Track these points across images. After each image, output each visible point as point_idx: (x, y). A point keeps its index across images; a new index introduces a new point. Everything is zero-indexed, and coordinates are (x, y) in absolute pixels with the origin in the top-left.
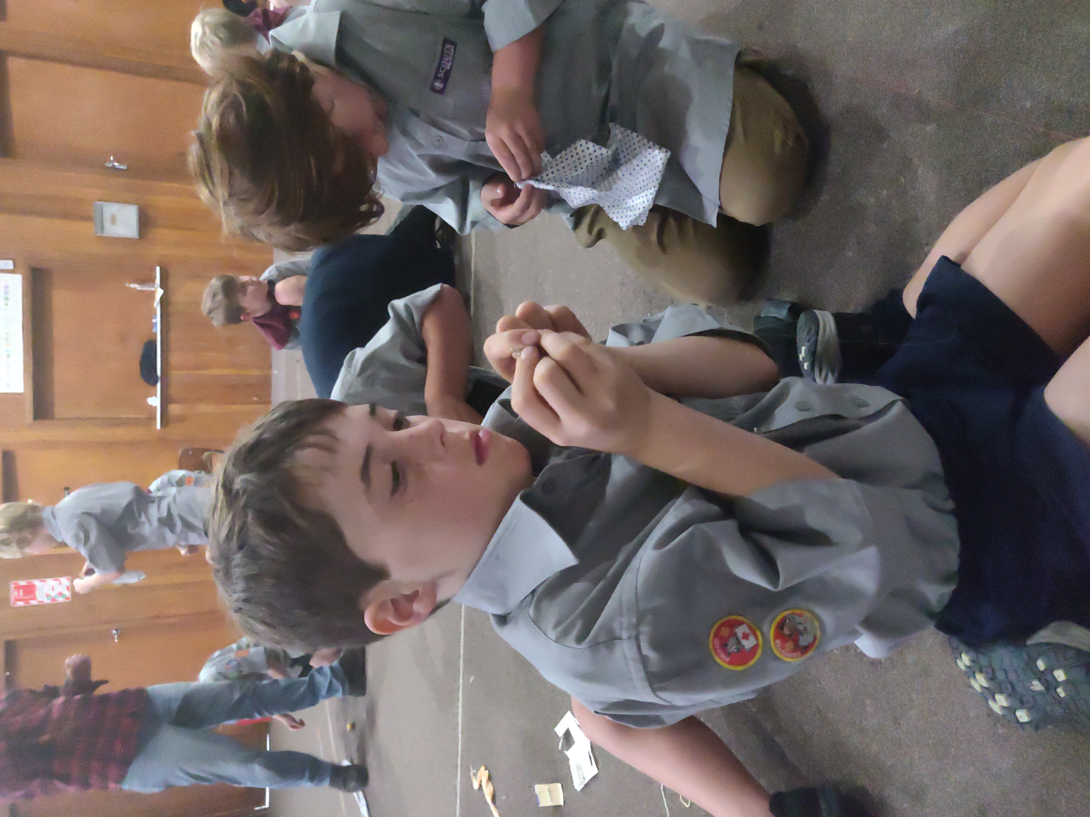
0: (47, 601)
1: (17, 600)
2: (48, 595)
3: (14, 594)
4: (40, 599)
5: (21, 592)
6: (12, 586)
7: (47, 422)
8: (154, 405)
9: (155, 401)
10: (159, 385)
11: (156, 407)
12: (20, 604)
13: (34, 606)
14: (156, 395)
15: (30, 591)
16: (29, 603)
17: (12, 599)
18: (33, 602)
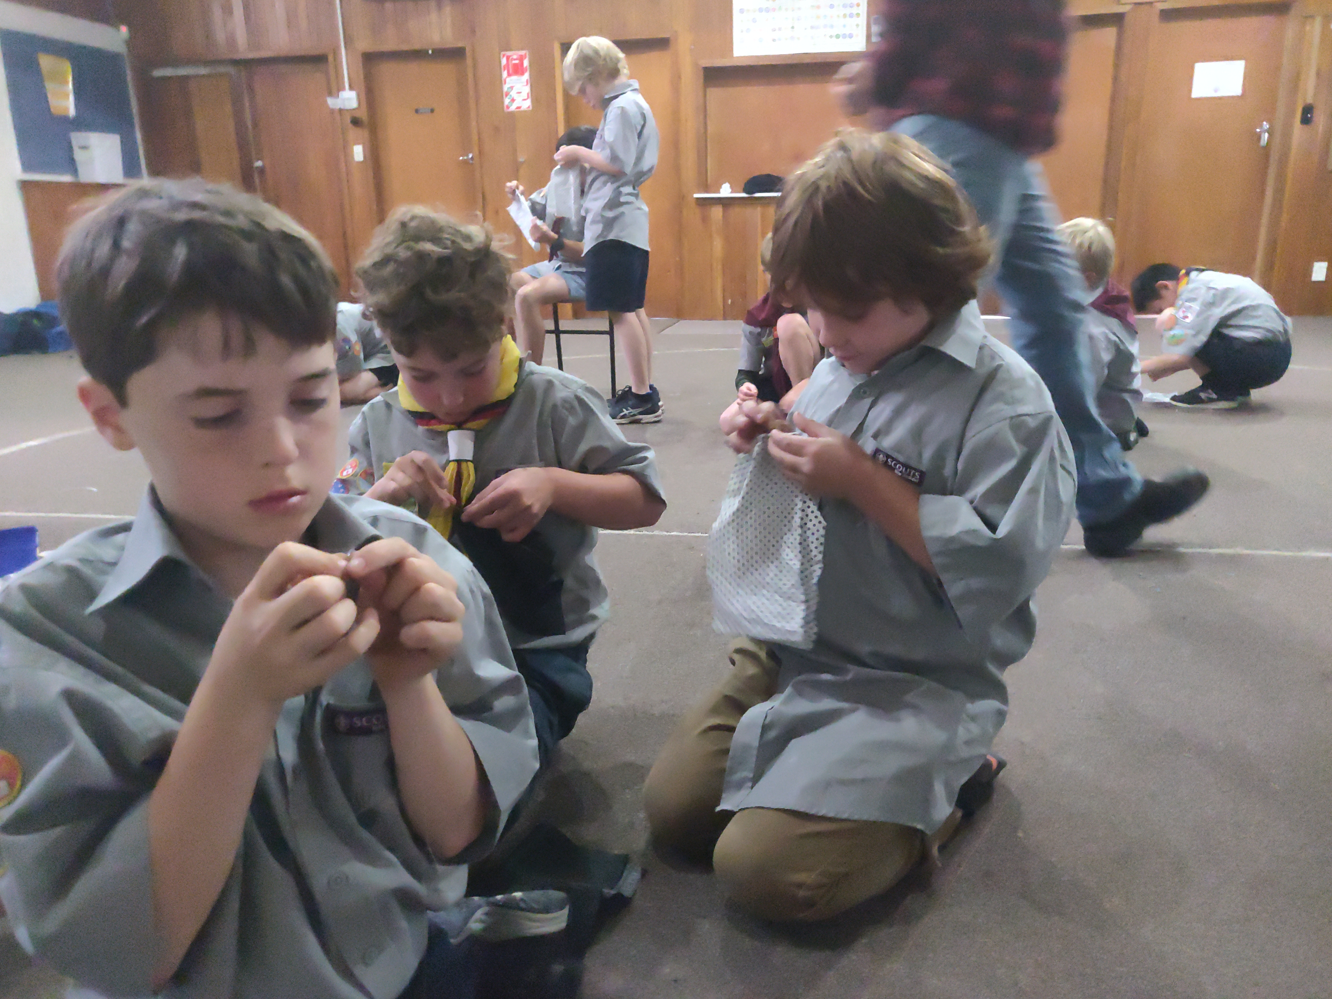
0: (506, 88)
1: (508, 58)
2: (512, 88)
3: (515, 55)
4: (508, 80)
5: (517, 62)
6: (522, 53)
7: (702, 80)
8: (721, 190)
9: (726, 191)
10: (744, 195)
11: (718, 192)
12: (504, 61)
13: (501, 75)
14: (732, 192)
15: (518, 70)
16: (504, 70)
17: (509, 53)
18: (505, 74)
